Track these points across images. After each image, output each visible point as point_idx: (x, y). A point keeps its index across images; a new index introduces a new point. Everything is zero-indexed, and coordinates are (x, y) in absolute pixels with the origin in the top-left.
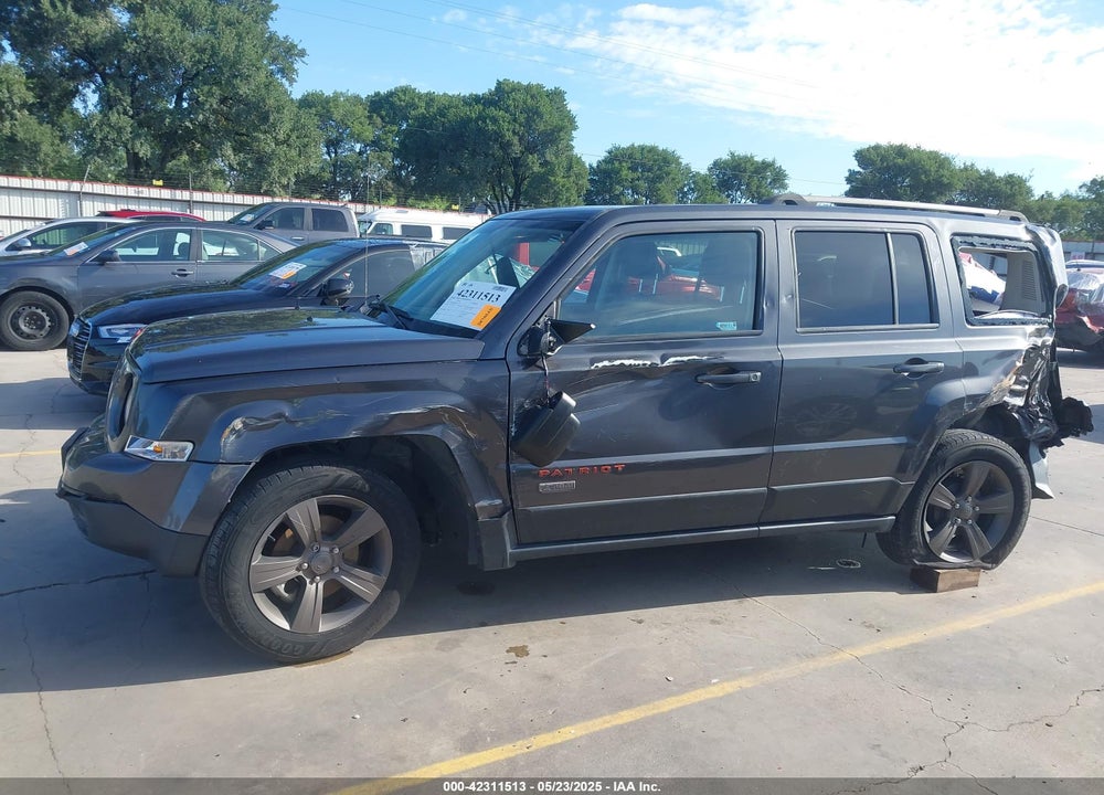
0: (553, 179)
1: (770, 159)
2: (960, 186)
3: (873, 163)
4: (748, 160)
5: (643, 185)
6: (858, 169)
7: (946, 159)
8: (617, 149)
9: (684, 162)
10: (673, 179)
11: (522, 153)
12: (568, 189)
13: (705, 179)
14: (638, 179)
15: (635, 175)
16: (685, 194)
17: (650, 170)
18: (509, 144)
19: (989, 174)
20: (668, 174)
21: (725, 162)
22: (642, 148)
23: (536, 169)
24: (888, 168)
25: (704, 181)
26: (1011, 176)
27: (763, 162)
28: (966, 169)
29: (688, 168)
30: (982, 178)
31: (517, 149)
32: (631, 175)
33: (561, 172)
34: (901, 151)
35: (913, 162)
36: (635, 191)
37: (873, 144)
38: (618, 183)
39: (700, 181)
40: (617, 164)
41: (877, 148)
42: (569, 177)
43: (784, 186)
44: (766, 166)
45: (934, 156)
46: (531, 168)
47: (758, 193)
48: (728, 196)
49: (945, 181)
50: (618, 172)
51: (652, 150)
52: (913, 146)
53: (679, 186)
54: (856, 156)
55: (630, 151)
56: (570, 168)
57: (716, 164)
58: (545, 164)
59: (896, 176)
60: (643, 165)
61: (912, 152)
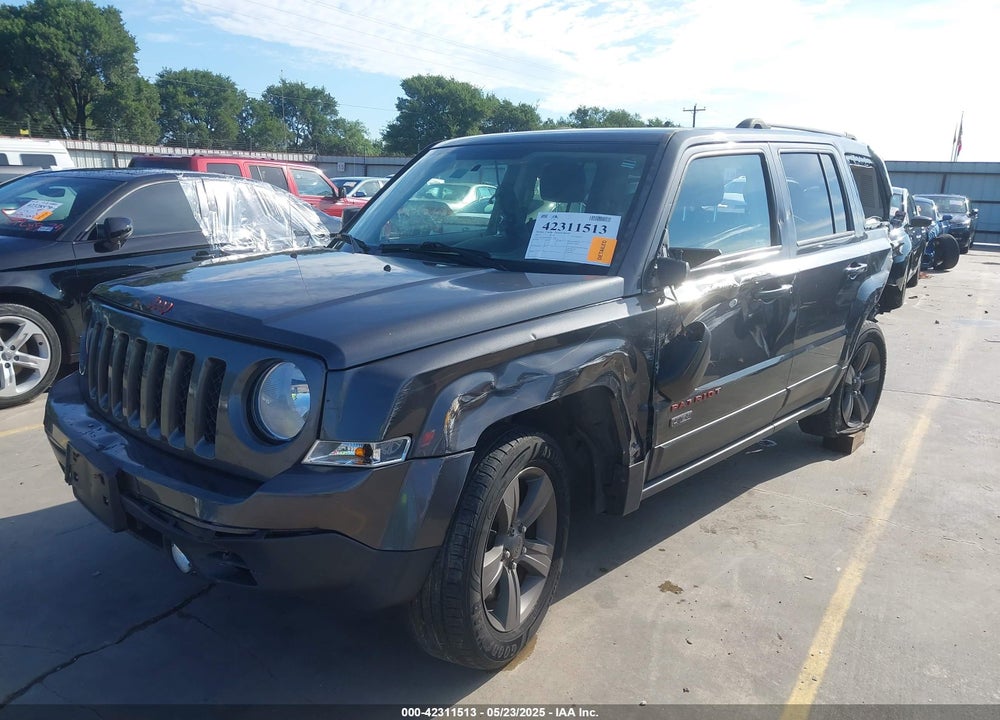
0: (123, 102)
1: (319, 87)
2: (489, 113)
3: (418, 92)
4: (300, 87)
5: (203, 110)
6: (406, 97)
7: (476, 90)
8: (169, 73)
9: (239, 88)
10: (232, 105)
11: (83, 74)
12: (141, 114)
13: (262, 105)
14: (196, 104)
15: (192, 100)
16: (245, 120)
17: (206, 95)
18: (67, 65)
19: (507, 104)
20: (226, 99)
21: (278, 89)
22: (196, 74)
23: (101, 91)
24: (431, 97)
25: (262, 107)
26: (524, 105)
27: (314, 90)
28: (489, 99)
29: (243, 94)
30: (502, 107)
31: (77, 71)
32: (188, 100)
33: (130, 94)
34: (439, 82)
35: (450, 91)
36: (195, 115)
37: (416, 75)
38: (176, 108)
39: (258, 107)
40: (171, 88)
41: (419, 78)
42: (140, 100)
43: (335, 113)
44: (317, 94)
45: (466, 87)
46: (96, 91)
47: (313, 119)
48: (286, 121)
49: (479, 109)
50: (174, 96)
51: (206, 75)
52: (448, 77)
53: (238, 112)
54: (402, 85)
55: (182, 76)
56: (139, 91)
57: (270, 90)
58: (110, 86)
59: (438, 104)
60: (198, 90)
61: (449, 83)
